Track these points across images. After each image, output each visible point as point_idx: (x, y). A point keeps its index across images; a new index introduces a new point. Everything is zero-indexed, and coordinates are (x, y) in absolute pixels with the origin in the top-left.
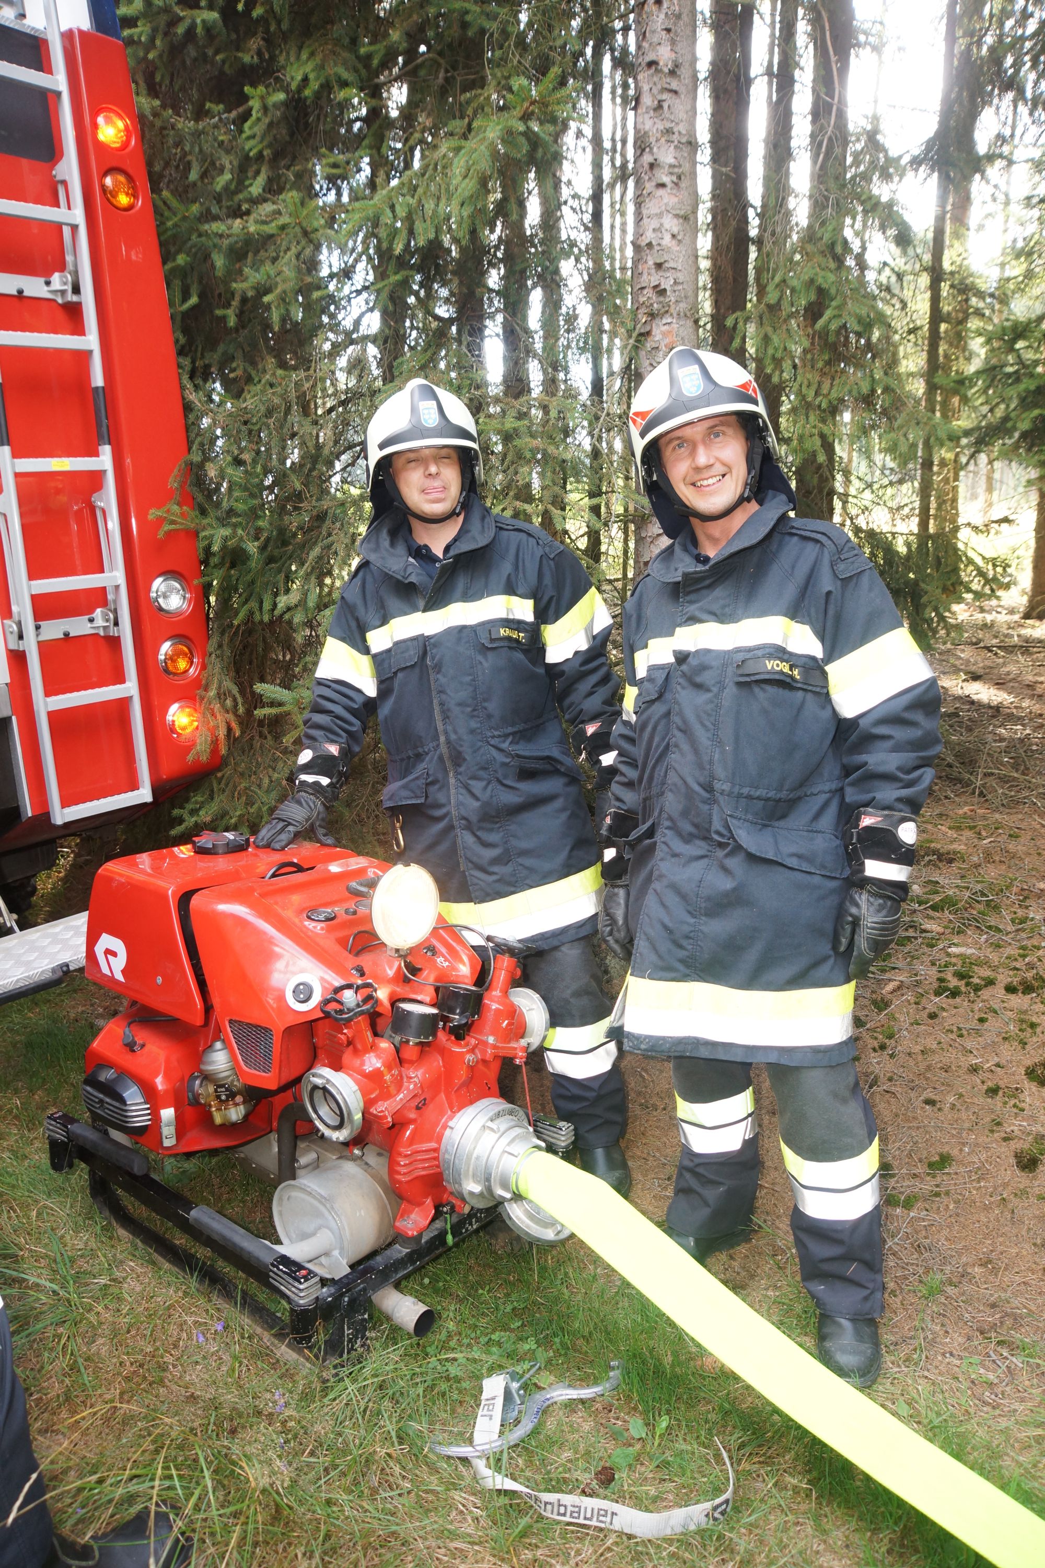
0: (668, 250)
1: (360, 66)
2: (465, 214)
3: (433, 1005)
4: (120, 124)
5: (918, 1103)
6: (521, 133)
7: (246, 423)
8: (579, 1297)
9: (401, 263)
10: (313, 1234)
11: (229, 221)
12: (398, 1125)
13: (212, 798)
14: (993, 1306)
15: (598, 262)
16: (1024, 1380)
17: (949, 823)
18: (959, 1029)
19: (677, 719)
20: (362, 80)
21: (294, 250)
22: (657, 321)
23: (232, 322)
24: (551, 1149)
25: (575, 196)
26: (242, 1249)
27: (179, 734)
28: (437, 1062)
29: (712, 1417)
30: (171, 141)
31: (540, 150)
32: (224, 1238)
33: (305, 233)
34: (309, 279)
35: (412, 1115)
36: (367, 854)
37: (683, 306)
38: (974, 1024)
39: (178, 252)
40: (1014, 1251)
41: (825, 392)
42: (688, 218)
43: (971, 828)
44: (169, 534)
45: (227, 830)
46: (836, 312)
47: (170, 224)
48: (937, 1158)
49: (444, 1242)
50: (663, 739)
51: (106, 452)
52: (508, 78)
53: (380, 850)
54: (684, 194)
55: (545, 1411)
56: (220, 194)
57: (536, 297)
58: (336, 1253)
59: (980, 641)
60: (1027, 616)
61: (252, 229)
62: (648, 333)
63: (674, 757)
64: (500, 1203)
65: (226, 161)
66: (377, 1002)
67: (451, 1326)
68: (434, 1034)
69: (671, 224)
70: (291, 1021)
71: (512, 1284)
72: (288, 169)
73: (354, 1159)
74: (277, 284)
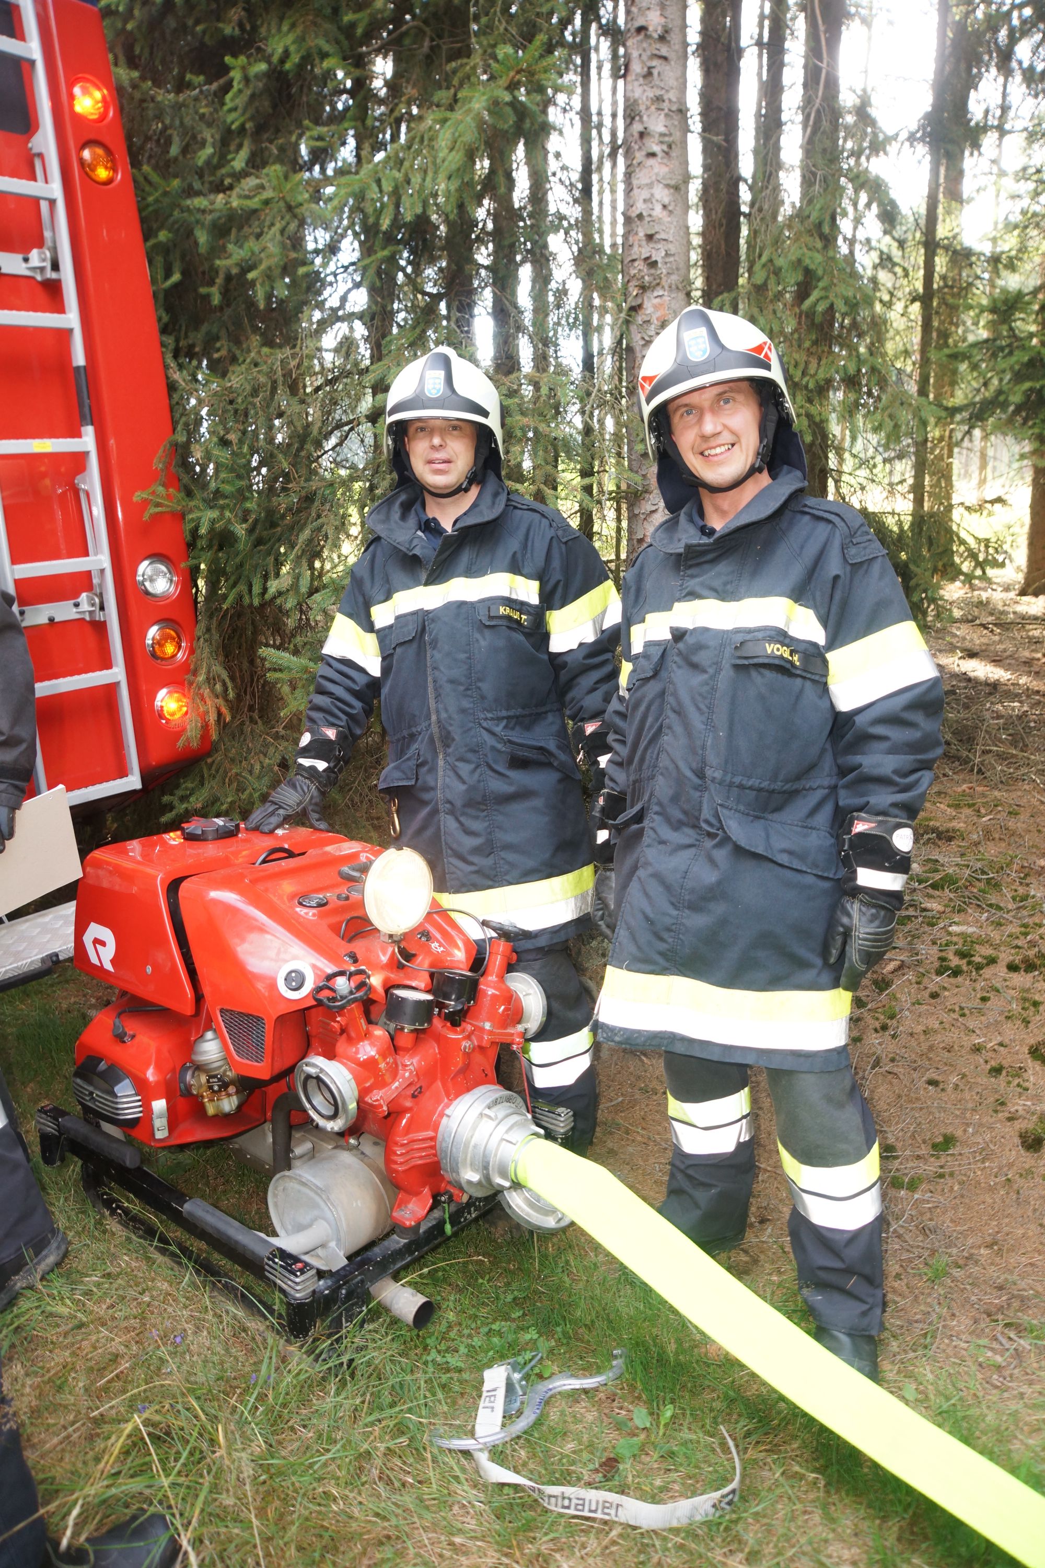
0: (659, 221)
1: (342, 38)
2: (452, 188)
3: (428, 992)
4: (98, 95)
5: (922, 1083)
6: (507, 104)
7: (231, 402)
8: (581, 1285)
9: (389, 238)
10: (309, 1226)
11: (212, 197)
12: (394, 1114)
13: (202, 784)
14: (1000, 1288)
15: (588, 235)
16: (1032, 1361)
17: (948, 800)
18: (962, 1008)
19: (671, 699)
20: (343, 51)
21: (278, 226)
22: (648, 294)
23: (216, 300)
24: (550, 1135)
25: (564, 168)
26: (237, 1242)
27: (168, 720)
28: (433, 1049)
29: (717, 1405)
30: (151, 113)
31: (528, 121)
32: (218, 1231)
33: (290, 208)
34: (293, 255)
35: (408, 1104)
36: (361, 839)
37: (674, 278)
38: (977, 1003)
39: (160, 228)
40: (1020, 1232)
41: (812, 372)
42: (679, 187)
43: (970, 806)
44: (156, 517)
45: (218, 816)
46: (823, 293)
47: (150, 199)
48: (940, 1139)
49: (442, 1231)
50: (657, 719)
51: (89, 432)
52: (494, 46)
53: (374, 834)
54: (674, 164)
55: (547, 1403)
56: (201, 169)
57: (525, 273)
58: (333, 1244)
59: (976, 618)
60: (1023, 593)
61: (235, 203)
62: (640, 306)
63: (666, 739)
64: (499, 1191)
65: (208, 134)
66: (371, 988)
67: (451, 1316)
68: (430, 1021)
69: (662, 194)
70: (283, 1009)
71: (512, 1272)
72: (271, 142)
73: (350, 1148)
74: (261, 261)
